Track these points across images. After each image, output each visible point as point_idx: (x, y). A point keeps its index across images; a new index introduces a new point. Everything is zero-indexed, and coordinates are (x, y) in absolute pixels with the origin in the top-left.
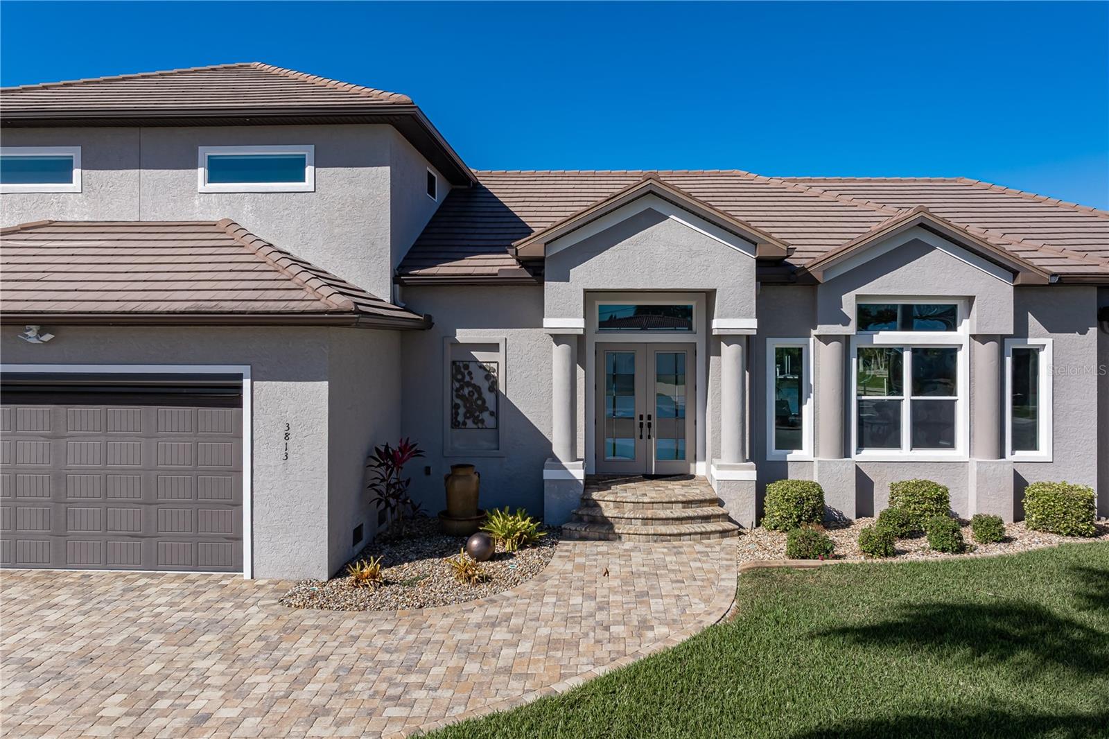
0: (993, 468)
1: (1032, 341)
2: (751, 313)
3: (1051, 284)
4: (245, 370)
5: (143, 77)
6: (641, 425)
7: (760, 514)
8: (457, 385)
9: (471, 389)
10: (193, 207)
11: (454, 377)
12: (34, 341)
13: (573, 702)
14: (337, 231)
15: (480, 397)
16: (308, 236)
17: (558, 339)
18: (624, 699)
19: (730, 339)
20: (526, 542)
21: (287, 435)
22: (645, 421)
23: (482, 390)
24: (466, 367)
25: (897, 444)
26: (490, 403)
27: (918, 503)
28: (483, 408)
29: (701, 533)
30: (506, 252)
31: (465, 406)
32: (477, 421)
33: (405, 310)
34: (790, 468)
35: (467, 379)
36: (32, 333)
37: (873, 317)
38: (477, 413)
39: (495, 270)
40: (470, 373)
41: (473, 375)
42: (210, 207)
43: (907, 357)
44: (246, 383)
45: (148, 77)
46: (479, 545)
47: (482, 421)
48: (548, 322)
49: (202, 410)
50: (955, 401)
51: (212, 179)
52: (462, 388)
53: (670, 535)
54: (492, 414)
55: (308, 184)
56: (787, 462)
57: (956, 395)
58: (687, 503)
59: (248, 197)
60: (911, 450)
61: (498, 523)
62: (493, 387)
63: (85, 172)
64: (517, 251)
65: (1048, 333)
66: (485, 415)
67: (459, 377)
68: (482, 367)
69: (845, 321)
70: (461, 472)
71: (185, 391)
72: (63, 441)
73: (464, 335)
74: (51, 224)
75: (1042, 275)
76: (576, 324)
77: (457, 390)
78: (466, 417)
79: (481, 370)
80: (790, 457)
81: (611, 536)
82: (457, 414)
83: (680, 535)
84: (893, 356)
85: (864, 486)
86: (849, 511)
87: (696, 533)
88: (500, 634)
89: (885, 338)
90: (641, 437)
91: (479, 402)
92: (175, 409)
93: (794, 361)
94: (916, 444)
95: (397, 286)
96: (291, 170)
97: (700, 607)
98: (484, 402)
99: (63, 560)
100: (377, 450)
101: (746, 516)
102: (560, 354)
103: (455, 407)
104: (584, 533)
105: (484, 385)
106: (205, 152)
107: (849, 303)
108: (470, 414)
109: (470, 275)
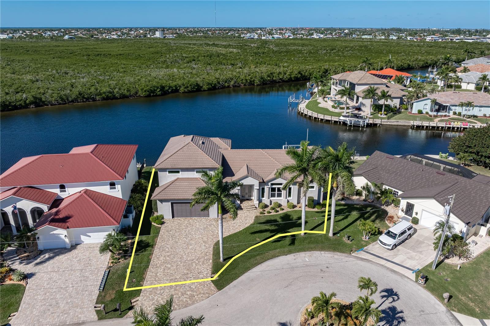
0: (285, 200)
1: (290, 186)
2: (258, 187)
7: (259, 206)
10: (195, 176)
13: (241, 231)
18: (245, 231)
19: (256, 189)
25: (275, 197)
27: (277, 204)
37: (272, 184)
43: (277, 188)
50: (282, 193)
53: (249, 210)
63: (181, 172)
69: (269, 186)
74: (178, 178)
80: (263, 199)
81: (243, 210)
84: (275, 188)
85: (271, 202)
86: (269, 205)
88: (235, 225)
89: (274, 186)
93: (263, 189)
94: (277, 197)
97: (251, 221)
101: (257, 207)
104: (240, 210)
106: (196, 170)
107: (270, 184)
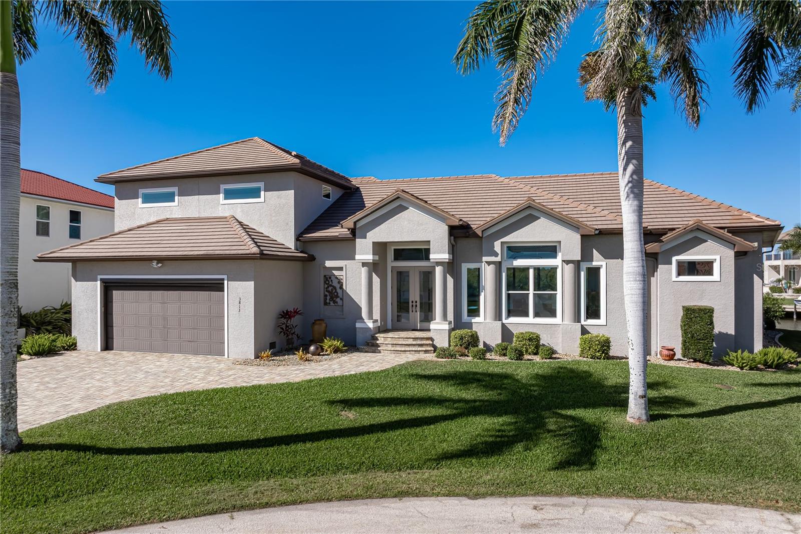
0: (570, 327)
1: (595, 264)
2: (446, 251)
3: (596, 234)
4: (225, 277)
5: (207, 150)
6: (412, 305)
8: (326, 286)
9: (332, 288)
10: (219, 211)
11: (325, 282)
12: (155, 266)
14: (273, 219)
15: (336, 292)
16: (262, 221)
17: (364, 264)
19: (438, 263)
20: (336, 350)
21: (240, 302)
22: (414, 304)
23: (337, 288)
24: (330, 278)
25: (527, 315)
26: (340, 295)
27: (521, 341)
28: (337, 296)
29: (415, 351)
30: (338, 226)
31: (330, 295)
32: (335, 302)
33: (301, 252)
34: (474, 326)
35: (330, 283)
36: (155, 263)
37: (516, 251)
38: (335, 299)
39: (337, 234)
40: (332, 281)
41: (333, 282)
42: (225, 210)
43: (531, 272)
44: (226, 282)
45: (209, 150)
46: (313, 349)
47: (337, 302)
48: (357, 257)
49: (212, 293)
50: (556, 294)
51: (226, 198)
52: (328, 287)
53: (401, 351)
54: (341, 299)
55: (262, 199)
56: (472, 323)
57: (556, 291)
58: (415, 339)
59: (239, 205)
60: (534, 318)
61: (327, 343)
62: (341, 287)
63: (179, 197)
64: (342, 225)
65: (604, 259)
66: (338, 300)
67: (327, 282)
68: (337, 278)
69: (496, 255)
70: (318, 322)
71: (206, 285)
72: (166, 304)
73: (329, 264)
74: (167, 219)
75: (591, 229)
76: (369, 257)
77: (327, 288)
78: (330, 300)
79: (336, 280)
80: (473, 321)
81: (377, 351)
82: (326, 299)
83: (405, 351)
84: (524, 271)
85: (506, 332)
87: (412, 351)
89: (519, 263)
90: (412, 311)
91: (336, 294)
92: (203, 292)
93: (476, 274)
94: (537, 315)
95: (298, 242)
96: (255, 193)
98: (337, 293)
99: (167, 351)
100: (283, 312)
102: (364, 271)
103: (326, 296)
104: (366, 350)
105: (338, 286)
106: (223, 187)
107: (498, 246)
108: (332, 299)
109: (327, 236)
